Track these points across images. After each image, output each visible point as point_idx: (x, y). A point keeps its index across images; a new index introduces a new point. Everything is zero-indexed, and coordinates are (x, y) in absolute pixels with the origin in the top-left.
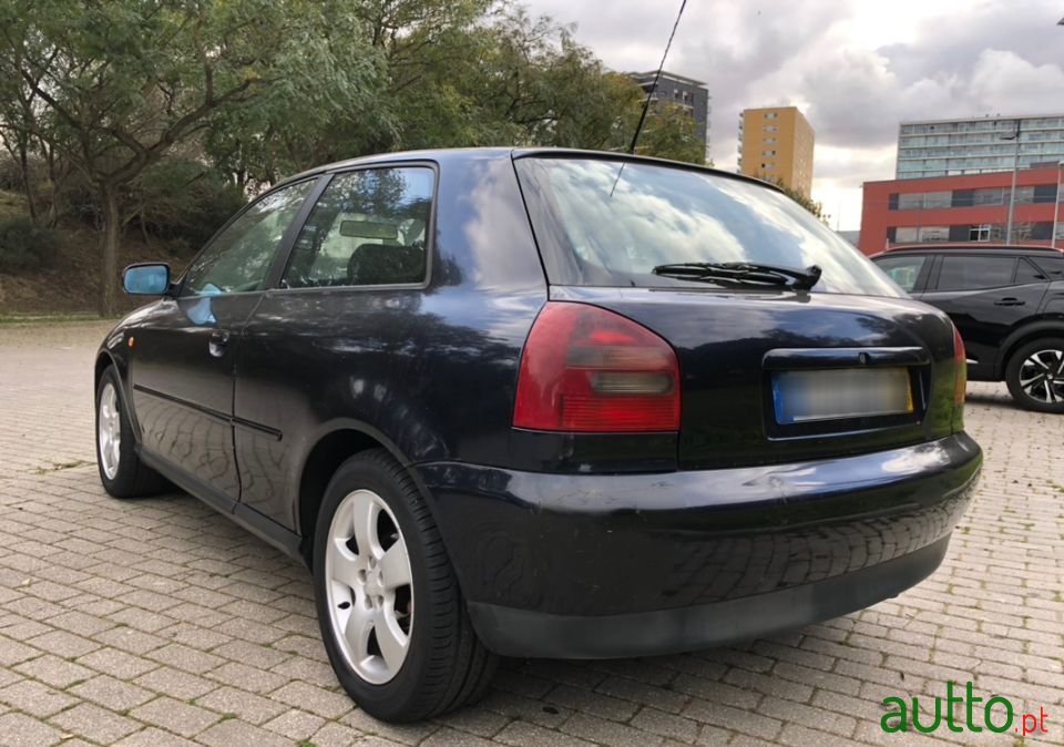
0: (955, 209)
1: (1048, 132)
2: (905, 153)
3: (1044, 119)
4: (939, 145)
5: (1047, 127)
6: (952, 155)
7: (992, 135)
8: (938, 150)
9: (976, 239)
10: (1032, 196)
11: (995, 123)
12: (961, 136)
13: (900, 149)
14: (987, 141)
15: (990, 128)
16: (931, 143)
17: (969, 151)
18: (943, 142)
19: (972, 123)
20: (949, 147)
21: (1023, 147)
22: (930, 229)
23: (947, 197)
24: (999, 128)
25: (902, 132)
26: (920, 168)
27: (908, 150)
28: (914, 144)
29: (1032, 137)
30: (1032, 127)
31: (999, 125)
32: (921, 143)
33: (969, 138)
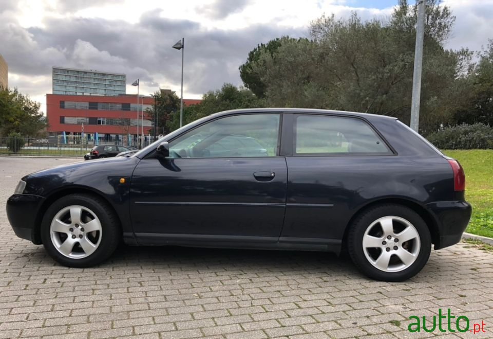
0: (91, 110)
1: (116, 81)
2: (56, 82)
3: (114, 75)
4: (71, 80)
5: (115, 78)
6: (78, 85)
7: (94, 79)
8: (72, 82)
9: (100, 124)
10: (121, 107)
11: (95, 74)
12: (81, 78)
13: (54, 80)
14: (92, 81)
15: (93, 76)
16: (68, 79)
17: (85, 85)
18: (73, 79)
19: (85, 73)
20: (76, 82)
21: (107, 86)
22: (80, 118)
23: (86, 105)
24: (97, 77)
25: (54, 72)
26: (64, 89)
27: (58, 80)
28: (60, 78)
29: (110, 82)
30: (110, 78)
31: (96, 75)
32: (63, 78)
33: (84, 79)
